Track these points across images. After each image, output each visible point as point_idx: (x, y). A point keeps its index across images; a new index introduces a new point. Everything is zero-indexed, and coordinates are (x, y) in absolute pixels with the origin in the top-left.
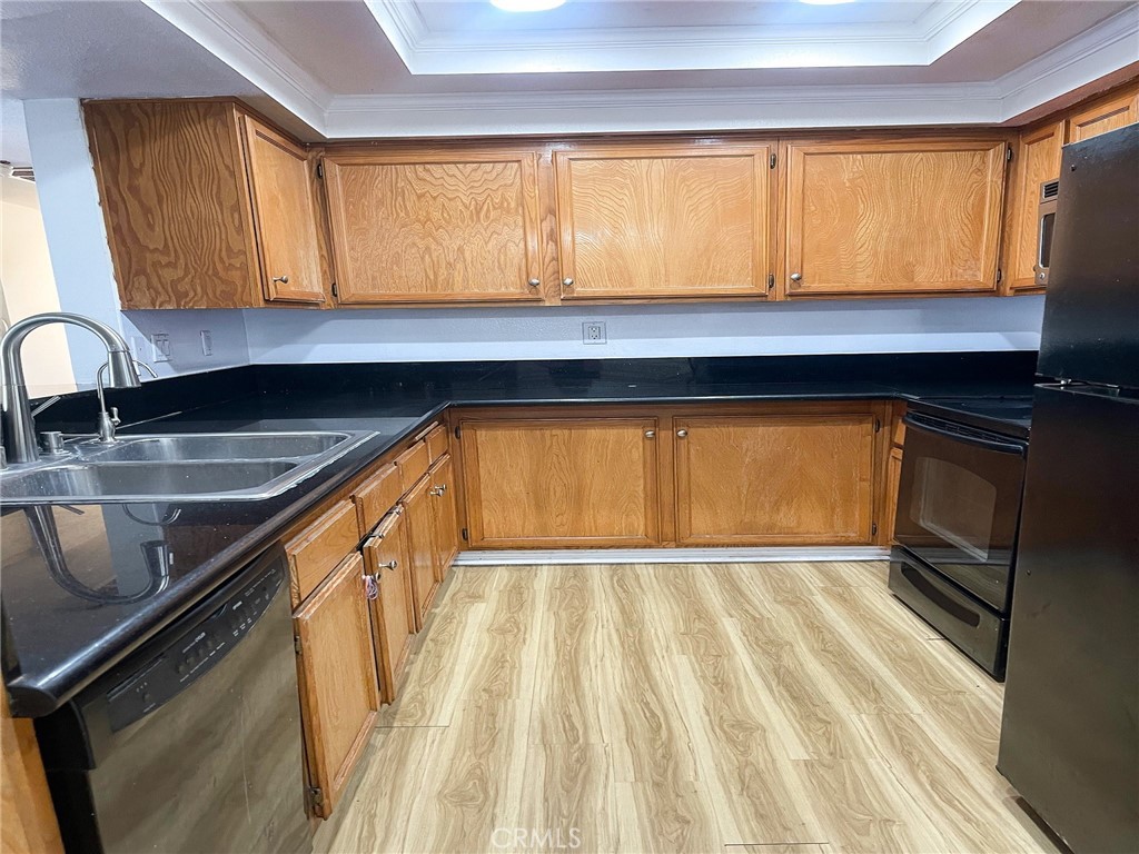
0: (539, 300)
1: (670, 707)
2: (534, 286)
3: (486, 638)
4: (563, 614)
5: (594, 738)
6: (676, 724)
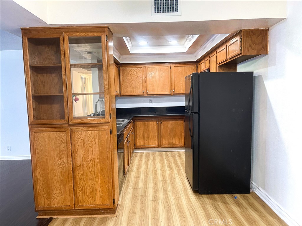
0: (144, 95)
1: (157, 169)
2: (144, 92)
3: (138, 162)
4: (147, 159)
5: (149, 172)
6: (157, 171)
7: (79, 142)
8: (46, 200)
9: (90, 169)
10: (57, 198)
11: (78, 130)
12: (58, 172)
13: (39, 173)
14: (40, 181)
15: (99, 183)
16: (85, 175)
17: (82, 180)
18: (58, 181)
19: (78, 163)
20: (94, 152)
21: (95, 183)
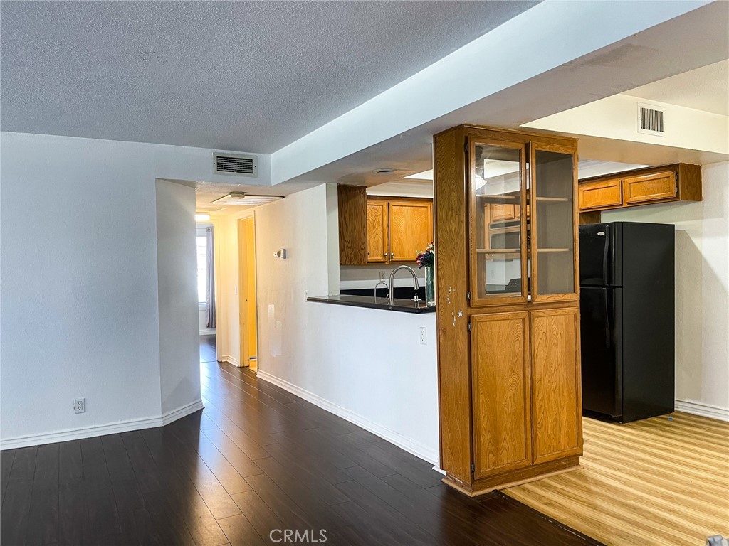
2: (385, 256)
7: (540, 337)
8: (491, 455)
9: (554, 386)
10: (507, 447)
11: (540, 314)
12: (510, 397)
13: (483, 402)
14: (484, 417)
15: (565, 410)
16: (546, 396)
17: (543, 408)
18: (510, 414)
19: (538, 376)
20: (559, 354)
21: (560, 410)
